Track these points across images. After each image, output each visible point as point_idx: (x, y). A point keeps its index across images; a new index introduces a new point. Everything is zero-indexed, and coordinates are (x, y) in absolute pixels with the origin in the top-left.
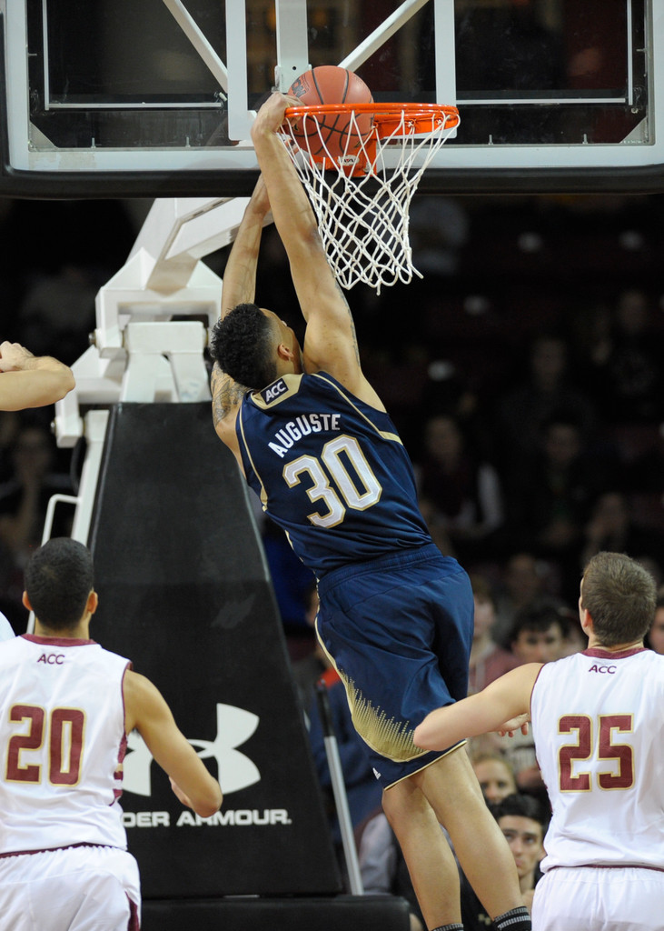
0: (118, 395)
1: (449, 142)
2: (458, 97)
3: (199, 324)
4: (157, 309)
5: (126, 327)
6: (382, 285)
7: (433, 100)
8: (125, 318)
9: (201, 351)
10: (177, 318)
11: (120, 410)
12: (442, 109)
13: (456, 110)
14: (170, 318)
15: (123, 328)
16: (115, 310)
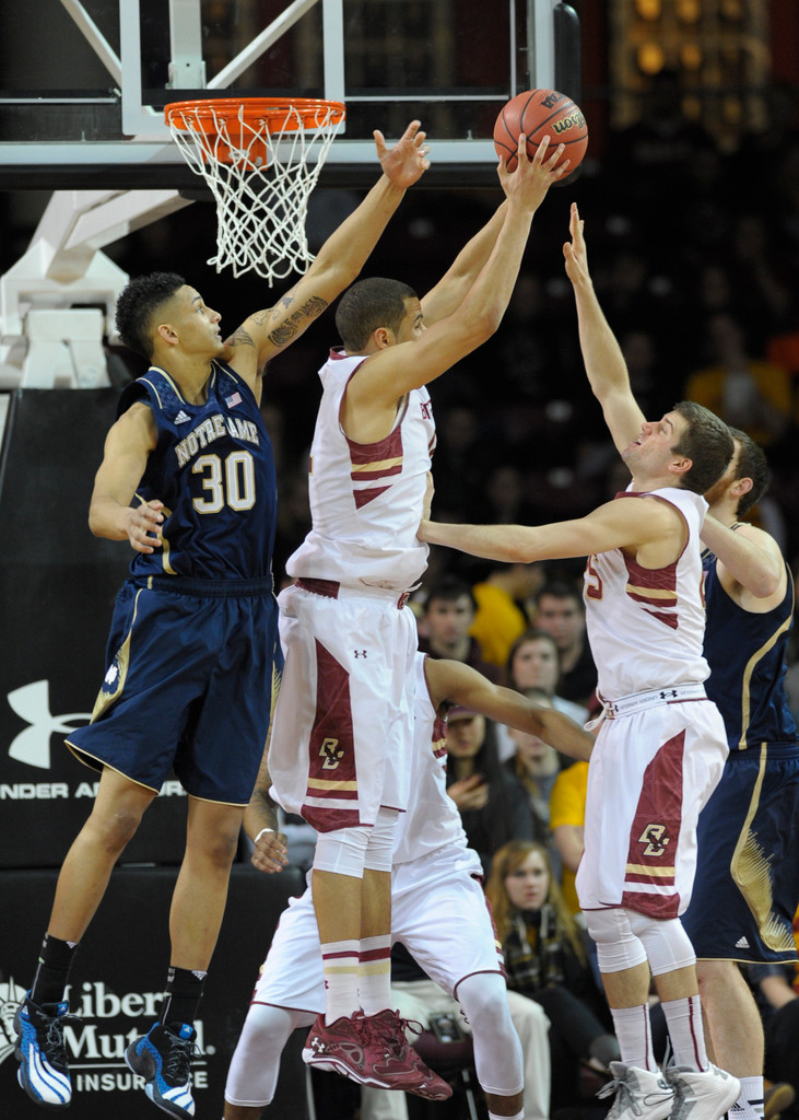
0: (19, 380)
1: (339, 137)
2: (347, 93)
3: (97, 313)
4: (57, 298)
5: (26, 315)
6: (273, 277)
7: (322, 97)
8: (26, 306)
9: (99, 338)
10: (76, 306)
11: (20, 396)
12: (329, 104)
13: (343, 107)
14: (69, 305)
15: (23, 315)
16: (15, 299)
